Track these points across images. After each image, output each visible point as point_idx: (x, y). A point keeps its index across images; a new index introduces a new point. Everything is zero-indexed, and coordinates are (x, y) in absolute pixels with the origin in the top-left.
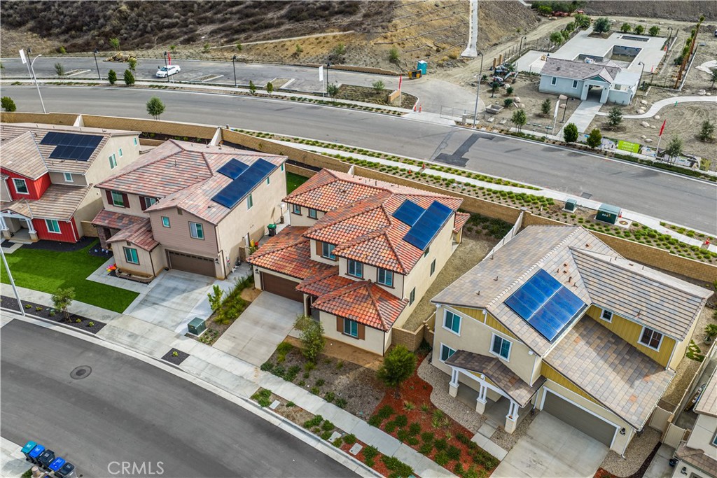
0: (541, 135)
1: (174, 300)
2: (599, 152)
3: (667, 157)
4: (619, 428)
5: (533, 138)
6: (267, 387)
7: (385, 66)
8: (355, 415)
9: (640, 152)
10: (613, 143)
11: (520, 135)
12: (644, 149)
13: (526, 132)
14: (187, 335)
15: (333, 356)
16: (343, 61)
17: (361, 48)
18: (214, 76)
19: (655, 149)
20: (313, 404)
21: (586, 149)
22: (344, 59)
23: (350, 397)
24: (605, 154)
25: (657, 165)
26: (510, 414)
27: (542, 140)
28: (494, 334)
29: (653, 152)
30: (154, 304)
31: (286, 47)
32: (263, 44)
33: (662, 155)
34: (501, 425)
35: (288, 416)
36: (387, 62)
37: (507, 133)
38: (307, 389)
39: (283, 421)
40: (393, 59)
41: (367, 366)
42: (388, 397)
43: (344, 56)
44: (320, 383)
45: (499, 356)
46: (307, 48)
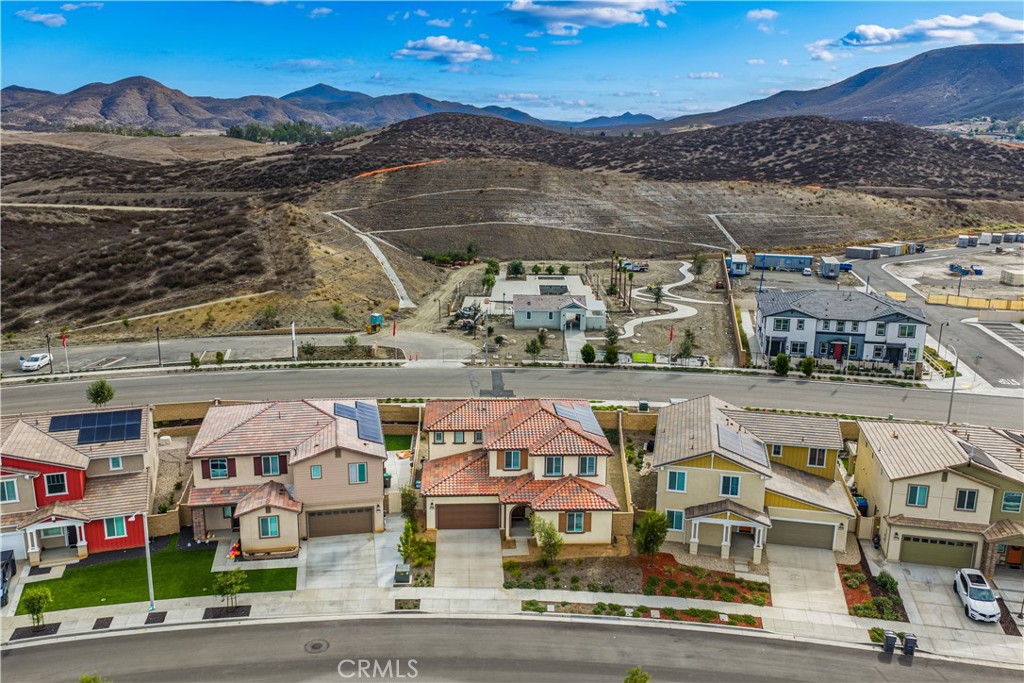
0: (557, 362)
1: (345, 562)
2: (619, 367)
3: (679, 360)
4: (837, 525)
5: (551, 365)
6: (528, 598)
7: (333, 324)
8: (628, 593)
9: (654, 361)
10: (629, 357)
11: (536, 365)
12: (658, 358)
13: (541, 362)
14: (395, 586)
15: (564, 558)
16: (278, 324)
17: (294, 308)
18: (114, 360)
19: (667, 356)
20: (584, 597)
21: (605, 367)
22: (277, 322)
23: (612, 581)
24: (625, 368)
25: (673, 370)
26: (756, 544)
27: (560, 366)
28: (722, 476)
29: (666, 359)
30: (325, 572)
31: (187, 318)
32: (150, 318)
33: (674, 360)
34: (749, 560)
35: (572, 612)
36: (333, 319)
37: (523, 365)
38: (566, 589)
39: (572, 617)
40: (337, 315)
41: (604, 555)
42: (645, 570)
43: (276, 319)
44: (575, 580)
45: (729, 496)
46: (220, 316)
